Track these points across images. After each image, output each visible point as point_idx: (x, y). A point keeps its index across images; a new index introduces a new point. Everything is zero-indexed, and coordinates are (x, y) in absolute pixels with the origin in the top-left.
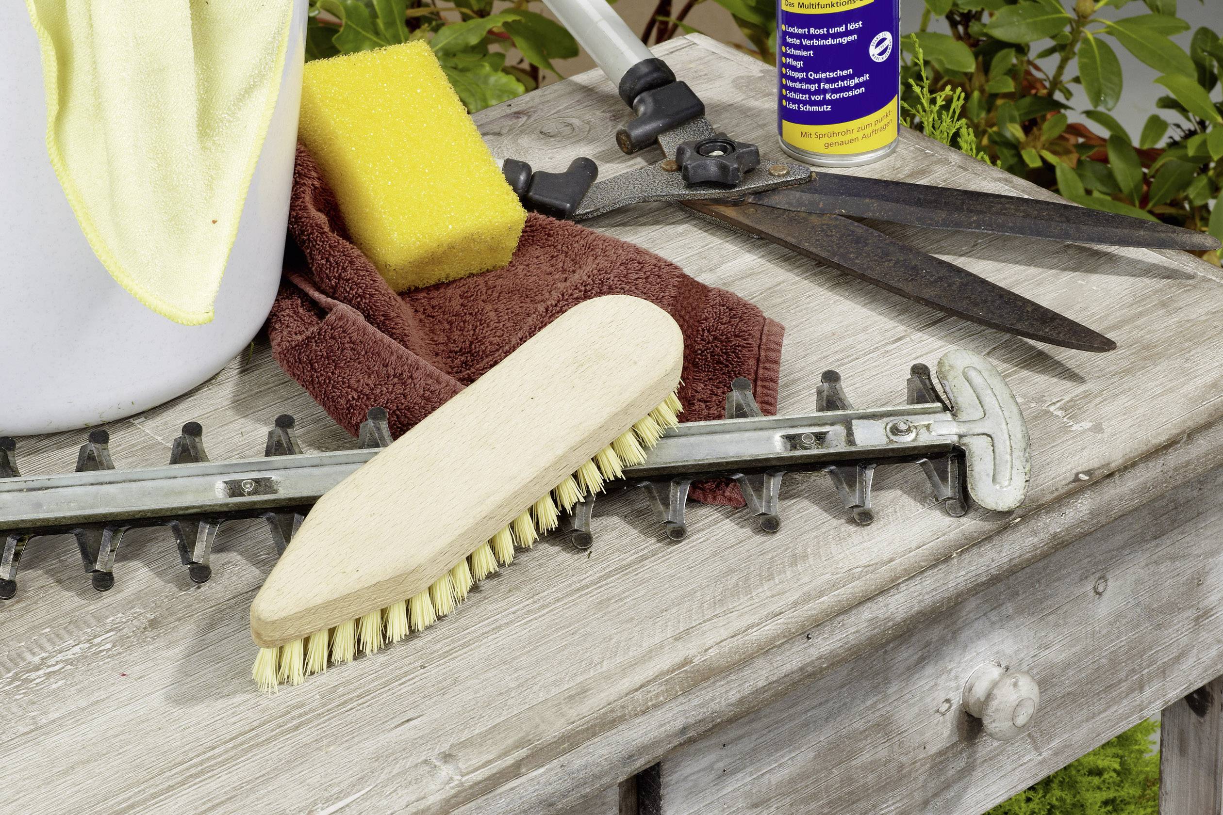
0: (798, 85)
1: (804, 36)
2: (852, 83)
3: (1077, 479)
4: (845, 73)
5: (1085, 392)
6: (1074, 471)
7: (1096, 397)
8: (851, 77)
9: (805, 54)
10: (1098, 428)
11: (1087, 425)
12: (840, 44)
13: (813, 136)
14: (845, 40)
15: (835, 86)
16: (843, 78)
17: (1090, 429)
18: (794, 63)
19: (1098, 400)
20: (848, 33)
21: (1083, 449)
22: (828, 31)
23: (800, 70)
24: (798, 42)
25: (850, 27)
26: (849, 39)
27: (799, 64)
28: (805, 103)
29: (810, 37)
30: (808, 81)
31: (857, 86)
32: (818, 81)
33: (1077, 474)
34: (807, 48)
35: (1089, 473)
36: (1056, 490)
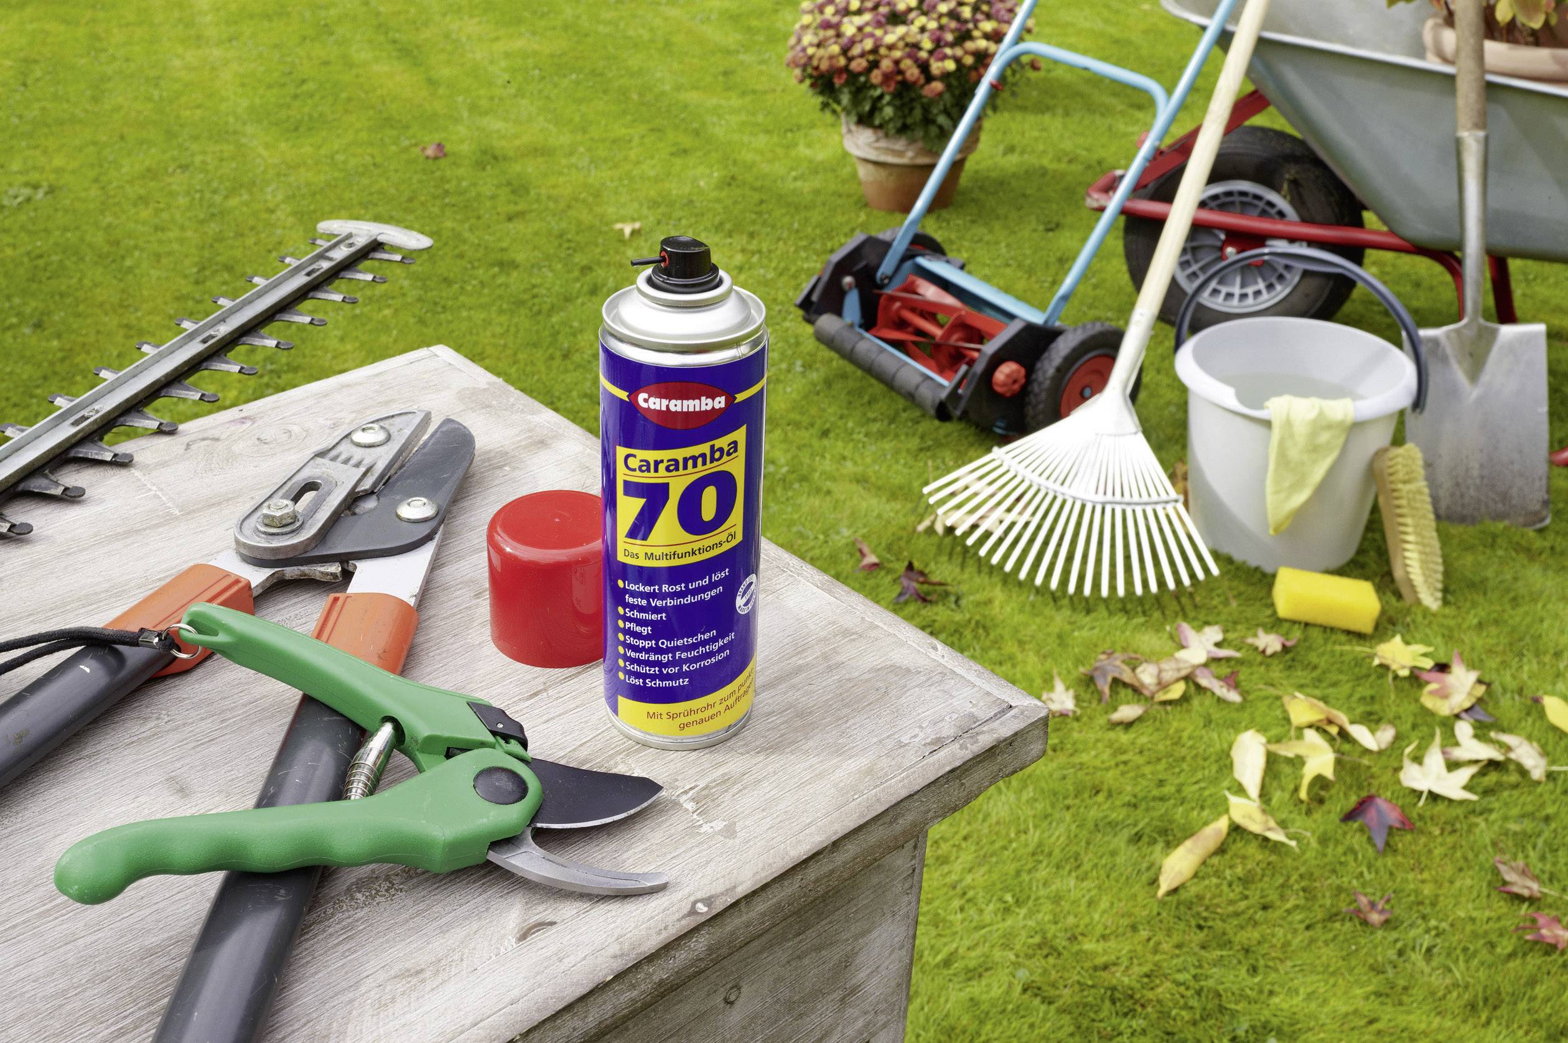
0: (643, 656)
1: (653, 595)
2: (715, 647)
3: (693, 912)
4: (706, 636)
5: (723, 775)
6: (692, 899)
7: (734, 783)
8: (714, 640)
9: (654, 617)
10: (730, 831)
11: (719, 825)
12: (702, 601)
13: (665, 716)
14: (707, 596)
15: (695, 653)
16: (704, 643)
17: (720, 832)
18: (638, 629)
19: (739, 786)
20: (712, 586)
21: (708, 862)
22: (687, 587)
23: (647, 638)
24: (644, 603)
25: (715, 578)
26: (713, 593)
27: (646, 630)
28: (653, 677)
29: (663, 596)
30: (658, 650)
31: (721, 649)
32: (673, 650)
33: (695, 903)
34: (657, 610)
35: (708, 901)
36: (666, 928)
